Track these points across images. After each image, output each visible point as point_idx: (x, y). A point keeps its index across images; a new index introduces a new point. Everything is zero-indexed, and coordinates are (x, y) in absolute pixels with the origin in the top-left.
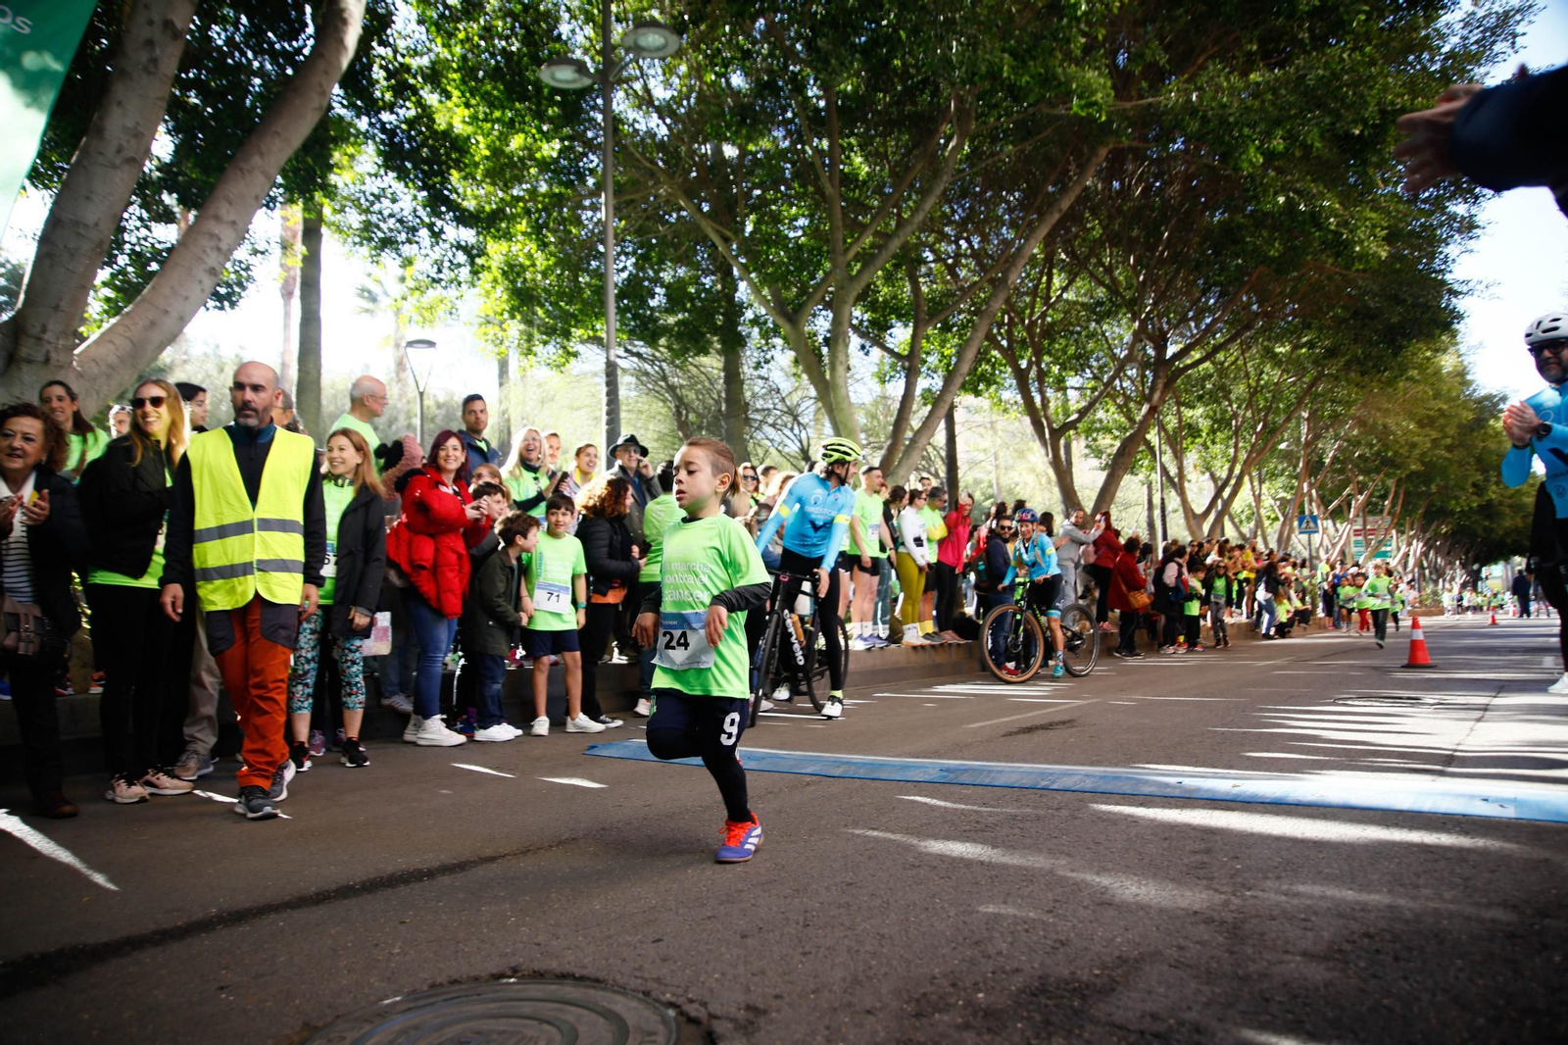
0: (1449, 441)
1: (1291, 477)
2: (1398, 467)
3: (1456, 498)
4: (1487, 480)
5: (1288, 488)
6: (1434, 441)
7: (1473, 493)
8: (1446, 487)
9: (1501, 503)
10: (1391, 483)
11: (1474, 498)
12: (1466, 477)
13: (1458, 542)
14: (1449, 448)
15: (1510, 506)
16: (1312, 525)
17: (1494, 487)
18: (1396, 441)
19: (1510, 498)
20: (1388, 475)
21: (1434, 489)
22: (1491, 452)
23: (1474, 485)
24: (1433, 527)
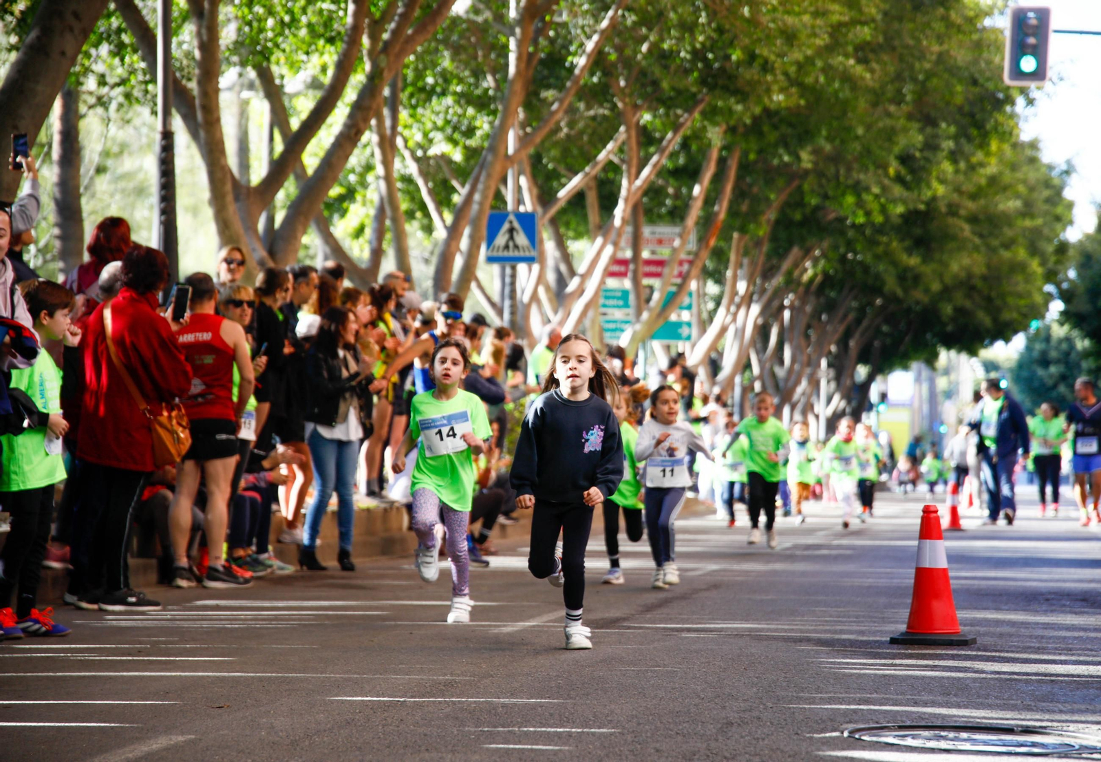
0: (865, 33)
1: (466, 99)
2: (743, 96)
3: (858, 189)
4: (931, 146)
5: (459, 131)
6: (837, 30)
7: (899, 179)
8: (836, 159)
9: (953, 210)
10: (715, 136)
11: (898, 190)
12: (890, 135)
13: (830, 307)
14: (864, 53)
15: (973, 219)
16: (521, 239)
17: (947, 167)
18: (753, 22)
19: (974, 197)
20: (711, 114)
21: (806, 159)
22: (953, 71)
23: (905, 159)
24: (786, 265)
